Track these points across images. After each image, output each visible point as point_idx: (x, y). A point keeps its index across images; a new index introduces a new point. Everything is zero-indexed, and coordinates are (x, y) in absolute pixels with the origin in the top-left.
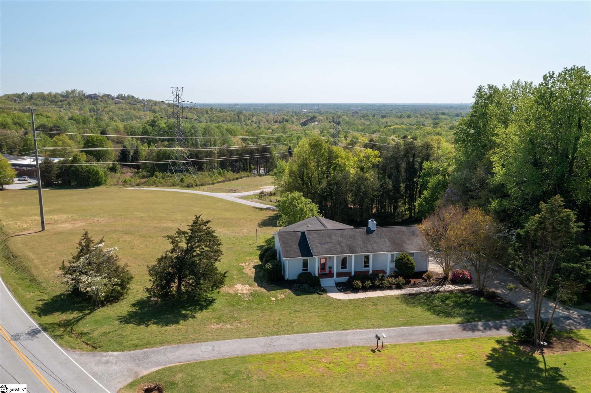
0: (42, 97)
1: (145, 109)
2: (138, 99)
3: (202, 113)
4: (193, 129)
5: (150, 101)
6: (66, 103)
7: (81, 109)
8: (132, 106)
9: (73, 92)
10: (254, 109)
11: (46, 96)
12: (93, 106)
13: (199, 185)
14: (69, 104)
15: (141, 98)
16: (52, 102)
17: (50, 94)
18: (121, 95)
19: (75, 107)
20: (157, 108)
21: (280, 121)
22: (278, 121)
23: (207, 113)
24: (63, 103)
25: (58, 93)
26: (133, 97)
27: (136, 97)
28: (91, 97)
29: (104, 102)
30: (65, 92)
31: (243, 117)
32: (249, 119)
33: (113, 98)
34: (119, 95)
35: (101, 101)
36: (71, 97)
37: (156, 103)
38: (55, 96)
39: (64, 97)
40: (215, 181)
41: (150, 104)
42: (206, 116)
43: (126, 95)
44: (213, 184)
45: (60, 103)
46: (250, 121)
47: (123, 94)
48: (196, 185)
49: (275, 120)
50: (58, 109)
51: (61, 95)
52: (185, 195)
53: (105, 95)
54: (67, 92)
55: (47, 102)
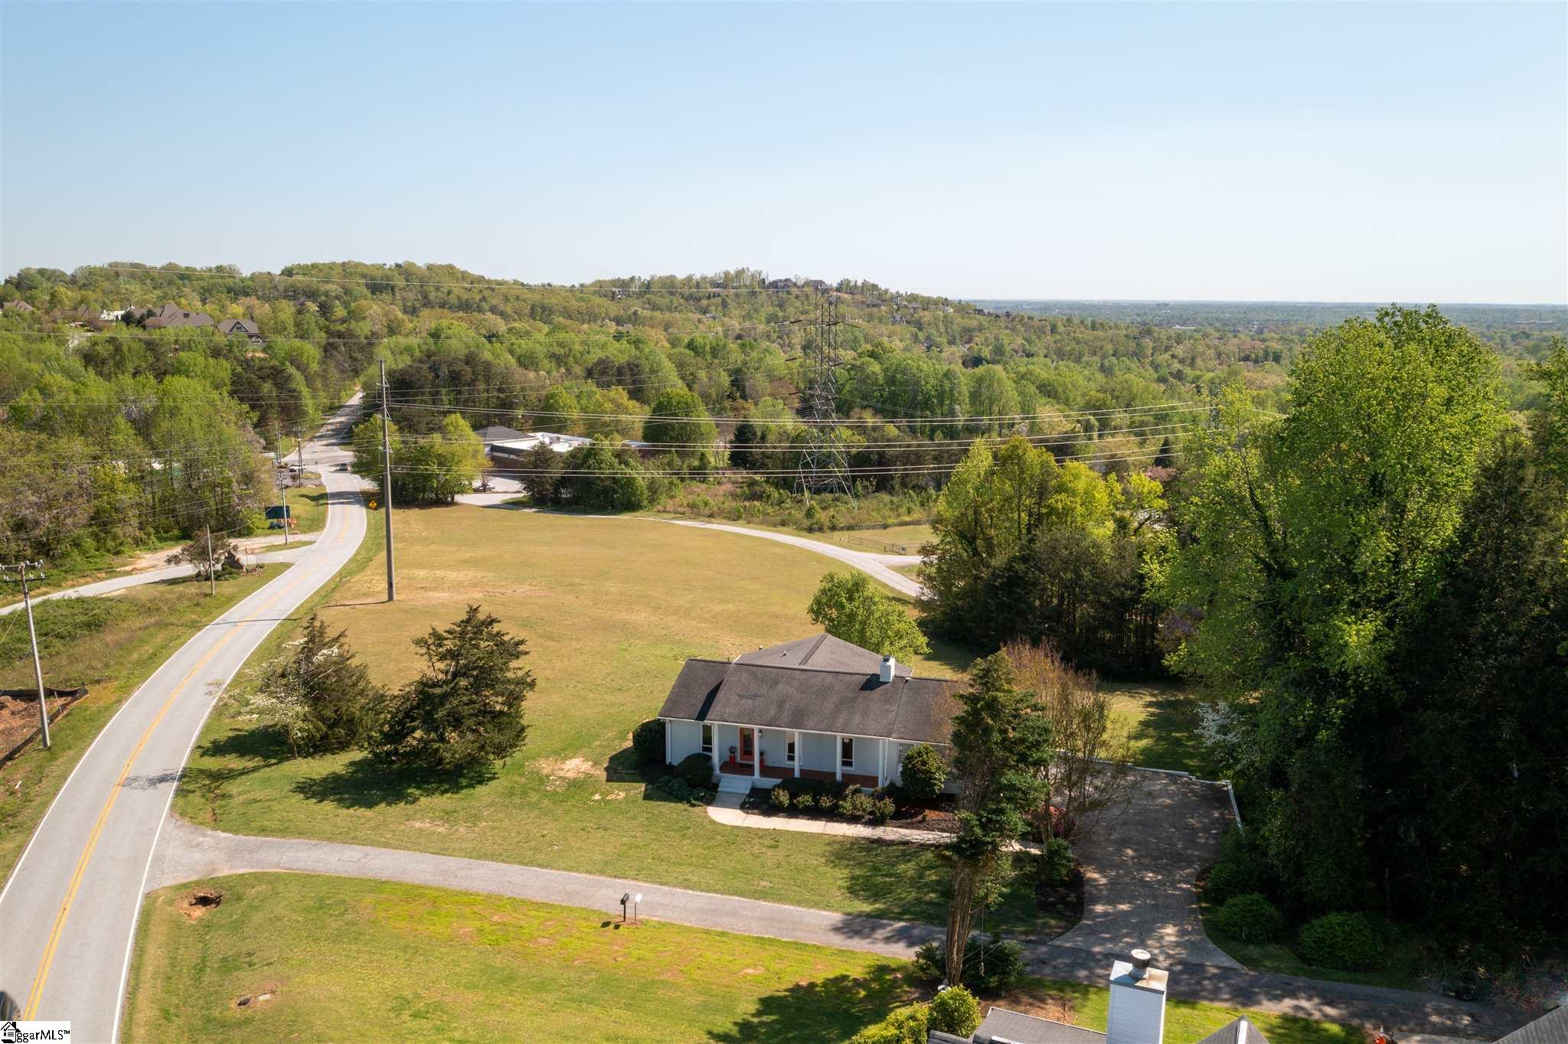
0: (670, 285)
1: (898, 318)
2: (886, 291)
3: (1041, 331)
4: (948, 379)
5: (913, 298)
6: (718, 300)
7: (748, 316)
8: (867, 310)
9: (740, 273)
10: (1206, 319)
11: (679, 285)
12: (777, 309)
13: (842, 529)
14: (724, 304)
15: (893, 290)
16: (690, 297)
17: (689, 279)
18: (848, 282)
19: (736, 312)
20: (926, 317)
21: (1257, 356)
22: (1253, 356)
23: (1053, 330)
24: (713, 300)
25: (706, 278)
26: (875, 287)
27: (883, 286)
28: (777, 287)
29: (803, 298)
30: (723, 275)
31: (1151, 344)
32: (1167, 349)
33: (826, 291)
34: (841, 284)
35: (797, 297)
36: (733, 288)
37: (927, 303)
38: (698, 285)
39: (718, 286)
40: (890, 521)
41: (914, 305)
42: (1049, 338)
43: (859, 283)
44: (885, 527)
45: (704, 302)
46: (1167, 356)
47: (852, 279)
48: (833, 528)
49: (1242, 355)
50: (699, 316)
51: (715, 284)
52: (778, 550)
53: (807, 283)
54: (727, 274)
55: (678, 301)
